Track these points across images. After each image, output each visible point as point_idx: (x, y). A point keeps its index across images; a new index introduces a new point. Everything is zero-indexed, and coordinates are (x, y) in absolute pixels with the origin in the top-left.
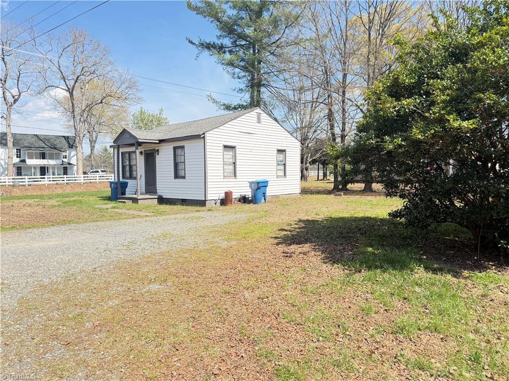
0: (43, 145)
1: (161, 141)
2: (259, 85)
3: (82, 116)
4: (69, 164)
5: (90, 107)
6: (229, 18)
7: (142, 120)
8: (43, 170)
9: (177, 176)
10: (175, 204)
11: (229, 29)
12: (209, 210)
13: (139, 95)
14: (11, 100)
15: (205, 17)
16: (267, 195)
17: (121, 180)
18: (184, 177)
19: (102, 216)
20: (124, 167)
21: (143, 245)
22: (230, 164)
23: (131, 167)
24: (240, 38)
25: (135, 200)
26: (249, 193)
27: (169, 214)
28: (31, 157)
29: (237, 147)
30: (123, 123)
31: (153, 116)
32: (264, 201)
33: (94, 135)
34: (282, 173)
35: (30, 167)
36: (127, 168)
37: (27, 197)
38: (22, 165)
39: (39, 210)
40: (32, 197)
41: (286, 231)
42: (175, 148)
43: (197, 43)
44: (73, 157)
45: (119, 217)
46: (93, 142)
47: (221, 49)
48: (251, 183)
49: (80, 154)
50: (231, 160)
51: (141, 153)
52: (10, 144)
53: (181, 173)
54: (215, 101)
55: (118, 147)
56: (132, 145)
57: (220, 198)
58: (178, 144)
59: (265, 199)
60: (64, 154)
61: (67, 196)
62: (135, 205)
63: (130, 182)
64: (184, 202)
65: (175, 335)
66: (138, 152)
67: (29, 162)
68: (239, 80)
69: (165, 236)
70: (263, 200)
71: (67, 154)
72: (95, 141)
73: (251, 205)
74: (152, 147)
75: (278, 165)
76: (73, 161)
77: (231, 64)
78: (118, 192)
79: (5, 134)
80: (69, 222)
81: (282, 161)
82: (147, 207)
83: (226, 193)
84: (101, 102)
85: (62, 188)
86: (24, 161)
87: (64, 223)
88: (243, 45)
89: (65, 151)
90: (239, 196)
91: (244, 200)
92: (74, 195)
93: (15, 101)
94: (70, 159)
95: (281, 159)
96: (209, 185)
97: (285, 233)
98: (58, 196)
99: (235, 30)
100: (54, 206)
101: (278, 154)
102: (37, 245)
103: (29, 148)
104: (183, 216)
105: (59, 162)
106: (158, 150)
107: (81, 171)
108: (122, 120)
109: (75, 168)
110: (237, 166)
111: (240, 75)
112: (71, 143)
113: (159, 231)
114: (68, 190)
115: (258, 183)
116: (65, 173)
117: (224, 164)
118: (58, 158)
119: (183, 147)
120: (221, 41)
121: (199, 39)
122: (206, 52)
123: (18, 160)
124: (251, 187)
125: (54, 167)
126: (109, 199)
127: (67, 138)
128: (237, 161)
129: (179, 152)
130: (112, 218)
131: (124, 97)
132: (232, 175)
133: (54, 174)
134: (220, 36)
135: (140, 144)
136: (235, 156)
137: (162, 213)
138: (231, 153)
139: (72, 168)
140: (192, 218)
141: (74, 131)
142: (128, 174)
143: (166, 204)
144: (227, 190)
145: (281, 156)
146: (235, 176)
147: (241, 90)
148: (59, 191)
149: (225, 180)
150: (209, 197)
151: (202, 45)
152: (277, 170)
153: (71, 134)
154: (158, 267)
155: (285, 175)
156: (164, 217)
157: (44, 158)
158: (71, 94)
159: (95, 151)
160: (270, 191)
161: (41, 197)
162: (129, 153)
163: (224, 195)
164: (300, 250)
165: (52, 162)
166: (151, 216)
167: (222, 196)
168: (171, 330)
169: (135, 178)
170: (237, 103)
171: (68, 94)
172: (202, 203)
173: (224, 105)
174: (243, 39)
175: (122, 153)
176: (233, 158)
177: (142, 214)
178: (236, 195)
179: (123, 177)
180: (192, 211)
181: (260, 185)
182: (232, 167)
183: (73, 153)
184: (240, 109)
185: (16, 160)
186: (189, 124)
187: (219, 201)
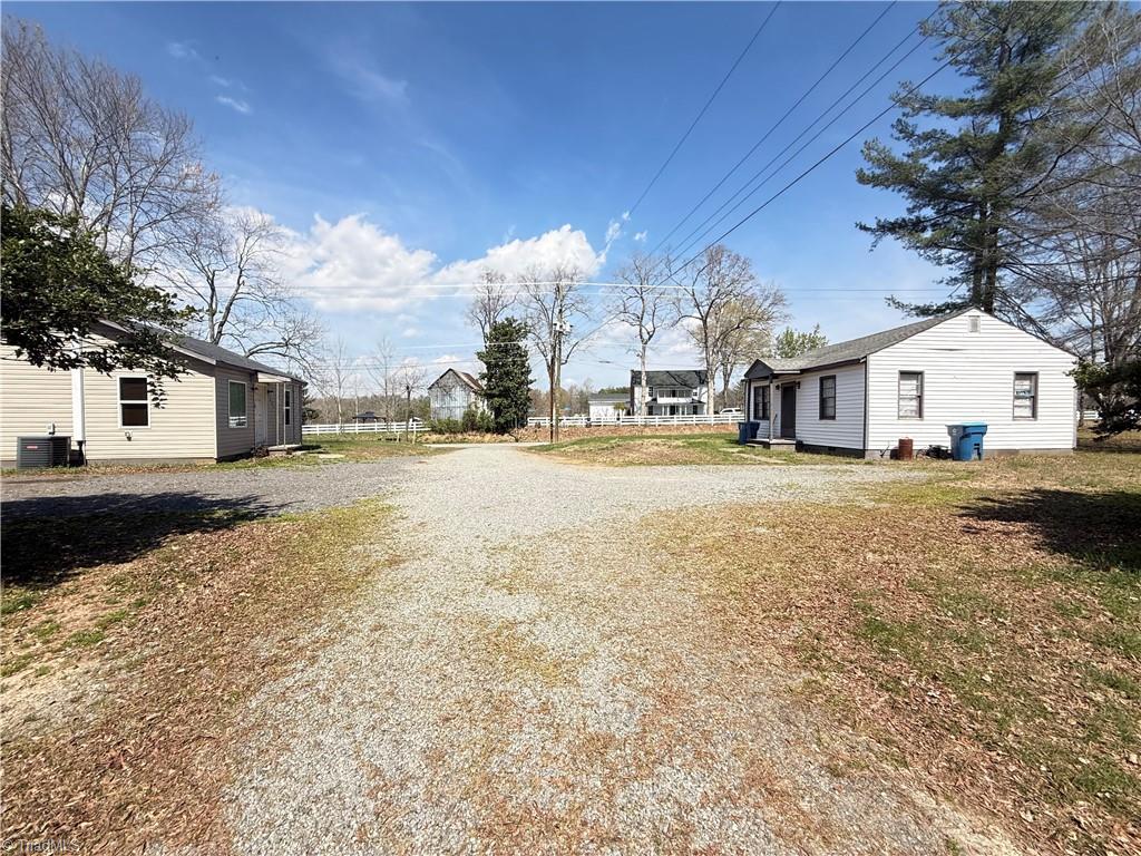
0: (674, 382)
1: (803, 371)
2: (993, 266)
3: (715, 346)
4: (700, 402)
5: (725, 334)
6: (934, 174)
7: (789, 343)
8: (673, 409)
9: (823, 416)
10: (818, 453)
11: (930, 191)
12: (868, 463)
13: (786, 311)
14: (646, 337)
15: (887, 187)
16: (984, 448)
17: (752, 419)
18: (833, 418)
19: (725, 459)
20: (756, 405)
21: (762, 492)
22: (911, 399)
23: (764, 404)
24: (954, 200)
25: (767, 445)
26: (946, 443)
27: (807, 464)
28: (662, 396)
29: (926, 372)
30: (764, 349)
31: (804, 336)
32: (977, 457)
33: (729, 367)
34: (1028, 412)
35: (660, 406)
36: (761, 408)
37: (656, 437)
38: (653, 404)
39: (665, 450)
40: (660, 437)
41: (993, 501)
42: (822, 380)
43: (874, 226)
44: (705, 395)
45: (743, 462)
46: (727, 376)
47: (917, 226)
48: (951, 428)
49: (711, 391)
50: (915, 393)
51: (777, 387)
52: (644, 383)
53: (830, 412)
54: (899, 305)
55: (750, 382)
56: (766, 378)
57: (891, 448)
58: (827, 375)
59: (979, 454)
60: (694, 391)
61: (693, 437)
62: (765, 451)
63: (763, 424)
64: (832, 451)
65: (767, 569)
66: (772, 386)
67: (661, 401)
68: (950, 266)
69: (790, 486)
70: (975, 456)
71: (697, 391)
72: (729, 375)
73: (949, 464)
74: (792, 379)
75: (1017, 398)
76: (704, 399)
77: (933, 244)
78: (748, 434)
79: (640, 372)
80: (691, 463)
81: (1029, 392)
82: (779, 454)
83: (901, 441)
84: (738, 327)
85: (690, 429)
86: (655, 400)
87: (685, 463)
88: (960, 210)
89: (696, 388)
90: (927, 448)
91: (936, 453)
92: (700, 436)
93: (651, 337)
94: (700, 397)
95: (1028, 387)
96: (871, 429)
97: (990, 504)
98: (685, 437)
99: (944, 191)
100: (679, 447)
101: (1016, 379)
102: (658, 480)
103: (661, 385)
104: (823, 467)
105: (688, 400)
106: (799, 383)
107: (712, 410)
108: (763, 346)
109: (706, 406)
110: (925, 401)
111: (952, 257)
112: (702, 378)
113: (785, 481)
114: (697, 431)
115: (965, 428)
116: (695, 413)
117: (900, 399)
118: (688, 396)
119: (834, 377)
120: (916, 214)
121: (876, 221)
122: (890, 237)
123: (650, 399)
124: (950, 433)
125: (683, 405)
126: (738, 443)
127: (698, 373)
128: (925, 393)
129: (828, 384)
130: (736, 462)
131: (766, 317)
132: (914, 414)
133: (683, 413)
134: (914, 207)
135: (776, 376)
136: (921, 387)
137: (796, 462)
138: (915, 382)
139: (702, 408)
140: (836, 471)
141: (705, 365)
142: (761, 414)
143: (806, 451)
144: (903, 437)
145: (1027, 382)
146: (921, 416)
147: (956, 279)
148: (688, 432)
149: (901, 422)
150: (870, 446)
151: (883, 227)
152: (1015, 406)
153: (703, 367)
154: (771, 514)
155: (1034, 415)
156: (799, 467)
157: (674, 396)
158: (705, 322)
159: (730, 386)
160: (990, 443)
161: (669, 437)
162: (764, 388)
163: (897, 444)
164: (1000, 528)
165: (682, 400)
166: (782, 464)
167: (895, 445)
168: (765, 565)
169: (768, 419)
170: (943, 303)
171: (701, 323)
172: (860, 454)
173: (917, 308)
174: (959, 201)
175: (755, 388)
176: (917, 389)
177: (772, 461)
178: (920, 444)
179: (755, 417)
180: (841, 463)
181: (968, 431)
182: (915, 403)
183: (704, 389)
184: (948, 311)
185: (649, 399)
186: (847, 345)
187: (889, 453)
